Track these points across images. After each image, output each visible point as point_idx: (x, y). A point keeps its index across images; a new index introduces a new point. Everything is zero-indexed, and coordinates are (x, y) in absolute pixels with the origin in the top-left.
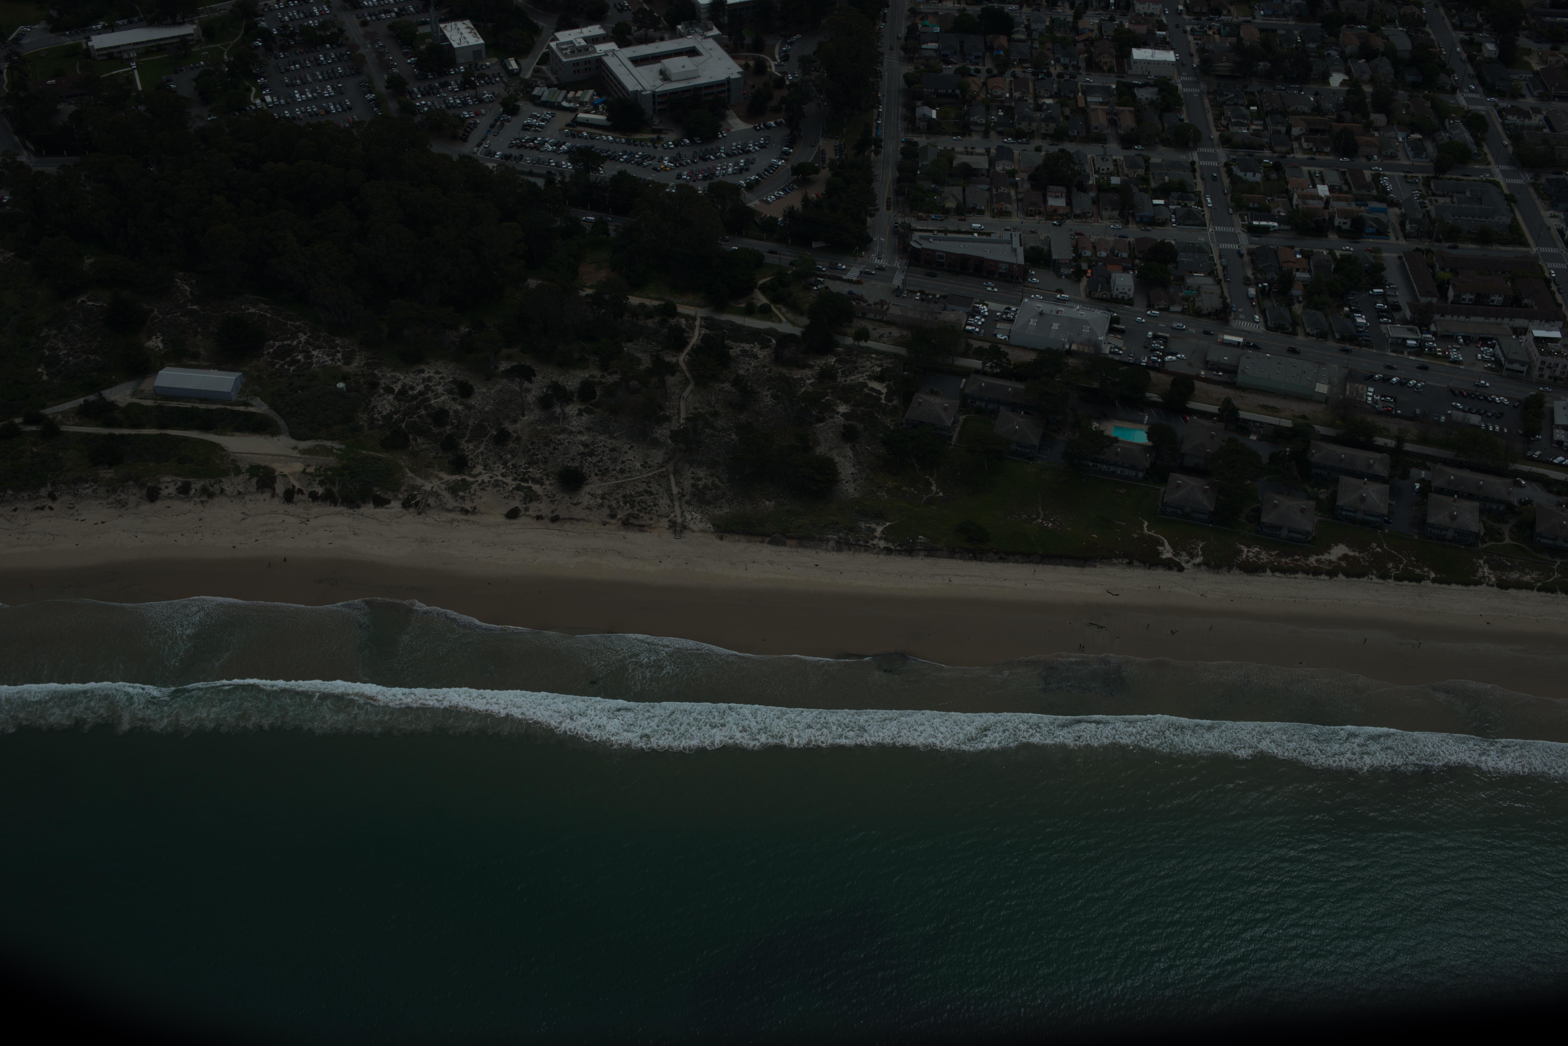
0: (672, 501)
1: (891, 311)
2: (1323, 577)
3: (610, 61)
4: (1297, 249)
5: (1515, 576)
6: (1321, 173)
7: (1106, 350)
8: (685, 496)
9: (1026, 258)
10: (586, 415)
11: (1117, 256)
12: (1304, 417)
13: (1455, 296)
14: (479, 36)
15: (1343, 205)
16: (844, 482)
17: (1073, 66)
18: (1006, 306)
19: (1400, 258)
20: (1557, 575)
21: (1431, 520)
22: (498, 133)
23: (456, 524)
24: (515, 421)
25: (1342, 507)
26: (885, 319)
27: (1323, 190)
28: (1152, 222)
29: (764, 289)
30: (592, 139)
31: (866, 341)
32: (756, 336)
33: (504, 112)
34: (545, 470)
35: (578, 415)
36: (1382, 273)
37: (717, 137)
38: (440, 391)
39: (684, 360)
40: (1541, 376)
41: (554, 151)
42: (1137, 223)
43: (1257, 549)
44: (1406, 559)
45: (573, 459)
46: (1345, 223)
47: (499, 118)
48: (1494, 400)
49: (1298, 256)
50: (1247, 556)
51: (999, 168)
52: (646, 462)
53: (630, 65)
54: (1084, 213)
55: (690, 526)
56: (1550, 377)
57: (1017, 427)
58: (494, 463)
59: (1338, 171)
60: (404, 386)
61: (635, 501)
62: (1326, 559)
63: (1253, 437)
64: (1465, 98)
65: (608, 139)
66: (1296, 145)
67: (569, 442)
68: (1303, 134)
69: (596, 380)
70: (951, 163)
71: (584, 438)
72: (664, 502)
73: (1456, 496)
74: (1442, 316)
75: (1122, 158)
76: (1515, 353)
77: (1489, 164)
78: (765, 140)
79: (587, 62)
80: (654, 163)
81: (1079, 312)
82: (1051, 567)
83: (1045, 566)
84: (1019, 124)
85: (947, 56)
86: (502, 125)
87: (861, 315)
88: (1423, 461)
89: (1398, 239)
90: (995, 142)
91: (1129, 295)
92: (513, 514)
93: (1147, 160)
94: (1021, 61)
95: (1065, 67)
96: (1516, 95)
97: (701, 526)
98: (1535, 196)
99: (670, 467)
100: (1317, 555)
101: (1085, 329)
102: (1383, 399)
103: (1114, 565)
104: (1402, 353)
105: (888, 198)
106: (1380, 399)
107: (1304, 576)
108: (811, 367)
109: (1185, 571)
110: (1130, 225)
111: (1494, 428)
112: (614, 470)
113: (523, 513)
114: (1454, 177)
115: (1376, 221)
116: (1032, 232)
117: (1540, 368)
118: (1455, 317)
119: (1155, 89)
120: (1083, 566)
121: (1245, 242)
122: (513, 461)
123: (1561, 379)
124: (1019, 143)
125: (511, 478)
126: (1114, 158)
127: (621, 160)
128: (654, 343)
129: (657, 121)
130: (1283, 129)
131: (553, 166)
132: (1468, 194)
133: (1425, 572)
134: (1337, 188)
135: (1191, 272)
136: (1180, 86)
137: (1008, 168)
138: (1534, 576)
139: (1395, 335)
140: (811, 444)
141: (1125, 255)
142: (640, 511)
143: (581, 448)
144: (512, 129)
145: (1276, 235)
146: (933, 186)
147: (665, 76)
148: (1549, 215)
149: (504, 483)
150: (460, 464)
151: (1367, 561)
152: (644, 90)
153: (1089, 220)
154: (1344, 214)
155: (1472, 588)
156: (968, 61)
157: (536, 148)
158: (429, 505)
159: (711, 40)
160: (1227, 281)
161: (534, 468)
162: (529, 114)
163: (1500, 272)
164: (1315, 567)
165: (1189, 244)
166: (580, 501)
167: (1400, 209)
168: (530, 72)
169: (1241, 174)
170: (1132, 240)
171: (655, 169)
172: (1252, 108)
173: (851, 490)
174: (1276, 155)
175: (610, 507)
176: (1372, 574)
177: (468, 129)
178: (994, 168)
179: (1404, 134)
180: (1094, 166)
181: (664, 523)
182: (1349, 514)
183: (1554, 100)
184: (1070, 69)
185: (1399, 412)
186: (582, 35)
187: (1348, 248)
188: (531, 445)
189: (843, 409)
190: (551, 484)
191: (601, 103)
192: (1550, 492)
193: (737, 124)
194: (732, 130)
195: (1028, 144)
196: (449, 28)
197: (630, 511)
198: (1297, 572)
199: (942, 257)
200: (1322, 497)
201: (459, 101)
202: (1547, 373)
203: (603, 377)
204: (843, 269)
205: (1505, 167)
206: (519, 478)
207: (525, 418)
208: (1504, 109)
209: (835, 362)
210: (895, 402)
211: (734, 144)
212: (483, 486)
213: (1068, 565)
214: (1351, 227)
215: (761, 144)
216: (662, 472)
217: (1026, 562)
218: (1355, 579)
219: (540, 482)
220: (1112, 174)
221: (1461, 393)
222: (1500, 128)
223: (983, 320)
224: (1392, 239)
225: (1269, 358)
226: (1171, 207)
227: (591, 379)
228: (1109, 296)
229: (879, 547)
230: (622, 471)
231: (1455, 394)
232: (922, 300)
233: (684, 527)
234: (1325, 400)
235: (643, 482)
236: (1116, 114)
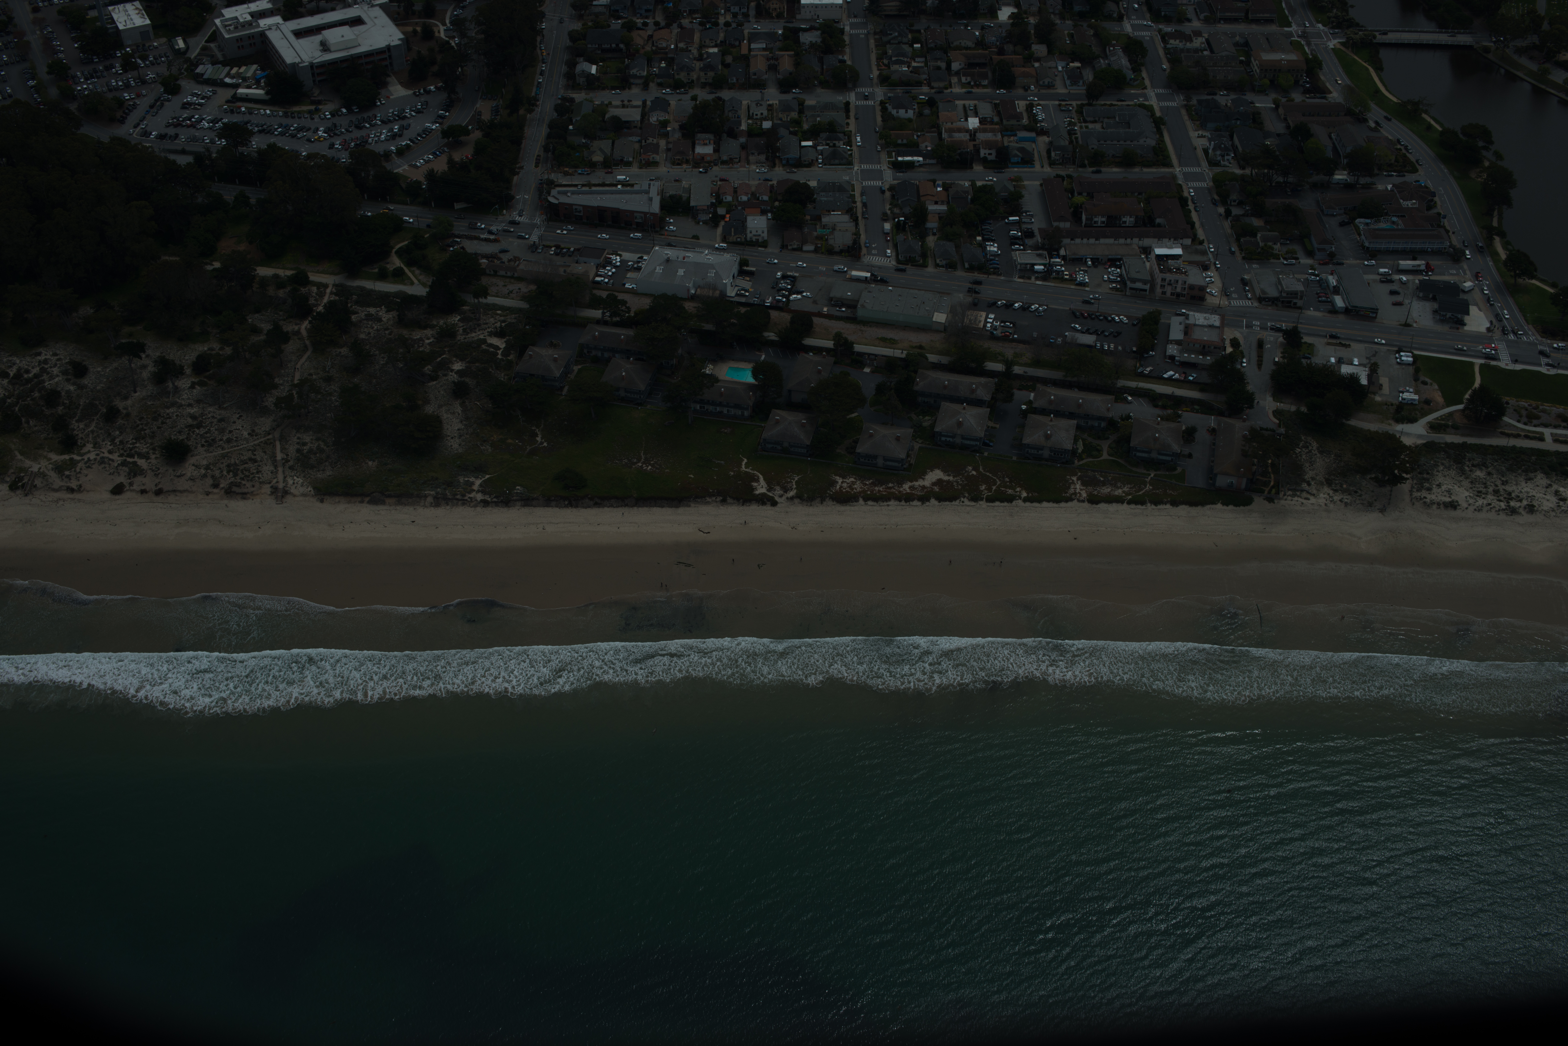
0: (276, 467)
1: (522, 267)
2: (916, 503)
3: (273, 36)
4: (940, 183)
5: (1106, 490)
6: (975, 106)
7: (731, 293)
8: (289, 461)
9: (663, 207)
10: (199, 388)
11: (758, 199)
12: (921, 347)
13: (1087, 219)
14: (146, 17)
15: (989, 136)
16: (449, 438)
17: (743, 14)
18: (639, 255)
19: (1041, 185)
20: (1148, 487)
21: (1027, 440)
22: (157, 113)
23: (61, 503)
24: (126, 398)
25: (941, 433)
26: (516, 275)
27: (973, 123)
28: (799, 164)
29: (399, 253)
30: (251, 113)
31: (486, 298)
32: (384, 299)
33: (166, 92)
34: (152, 444)
35: (190, 388)
36: (1020, 200)
37: (375, 105)
38: (55, 373)
39: (306, 328)
40: (1164, 293)
41: (210, 128)
42: (783, 166)
43: (852, 479)
44: (1000, 480)
45: (180, 432)
46: (990, 154)
47: (160, 98)
48: (1113, 319)
49: (939, 189)
50: (841, 487)
51: (654, 119)
52: (253, 431)
53: (292, 38)
54: (731, 159)
55: (292, 491)
56: (1172, 294)
57: (624, 374)
58: (103, 441)
59: (991, 103)
60: (19, 370)
61: (239, 469)
62: (919, 486)
63: (867, 370)
64: (1132, 25)
65: (266, 113)
66: (954, 80)
67: (177, 416)
68: (962, 69)
69: (214, 352)
70: (604, 117)
71: (192, 411)
72: (267, 469)
73: (1052, 415)
74: (1072, 239)
75: (777, 102)
76: (1138, 272)
77: (1145, 88)
78: (422, 105)
79: (251, 37)
80: (310, 134)
81: (707, 257)
82: (646, 509)
83: (640, 509)
84: (678, 74)
85: (617, 11)
86: (162, 105)
87: (492, 273)
88: (1030, 383)
89: (1042, 167)
90: (654, 92)
91: (763, 237)
92: (118, 490)
93: (801, 104)
94: (692, 12)
95: (735, 15)
96: (1182, 19)
97: (302, 490)
98: (1186, 117)
99: (277, 434)
100: (911, 482)
101: (710, 273)
102: (1002, 324)
103: (708, 503)
104: (1030, 278)
105: (538, 156)
106: (1000, 325)
107: (897, 503)
108: (432, 327)
109: (779, 505)
110: (777, 168)
111: (1109, 347)
112: (221, 440)
113: (128, 488)
114: (1108, 103)
115: (1022, 150)
116: (676, 181)
117: (1161, 286)
118: (1085, 240)
119: (819, 33)
120: (677, 507)
121: (889, 177)
122: (121, 438)
123: (1184, 295)
124: (677, 93)
125: (117, 454)
126: (771, 102)
127: (276, 133)
128: (281, 313)
129: (316, 92)
130: (943, 65)
131: (208, 143)
132: (1117, 119)
133: (1017, 492)
134: (989, 120)
135: (829, 211)
136: (847, 28)
137: (661, 119)
138: (1126, 489)
139: (1023, 261)
140: (420, 402)
141: (766, 198)
142: (242, 479)
143: (190, 420)
144: (172, 108)
145: (922, 169)
146: (584, 141)
147: (325, 47)
148: (1197, 135)
149: (110, 459)
150: (69, 444)
151: (960, 485)
152: (303, 62)
153: (735, 166)
154: (989, 145)
155: (1063, 504)
156: (638, 15)
157: (193, 126)
158: (35, 486)
159: (377, 8)
160: (865, 218)
161: (141, 443)
162: (191, 92)
163: (1136, 194)
164: (907, 493)
165: (829, 183)
166: (184, 472)
167: (1048, 137)
168: (198, 51)
169: (894, 112)
170: (775, 182)
171: (309, 140)
172: (915, 46)
173: (456, 446)
174: (933, 91)
175: (213, 476)
176: (964, 497)
177: (127, 111)
178: (649, 120)
179: (1063, 64)
180: (749, 111)
181: (267, 489)
182: (948, 439)
183: (1219, 22)
184: (740, 17)
185: (1016, 336)
186: (249, 11)
187: (992, 178)
188: (140, 421)
189: (458, 366)
190: (156, 458)
191: (263, 77)
192: (1156, 406)
193: (398, 91)
194: (391, 97)
195: (687, 93)
196: (117, 10)
197: (233, 480)
198: (889, 500)
199: (578, 211)
200: (925, 424)
201: (120, 84)
202: (1169, 290)
203: (221, 349)
204: (482, 229)
205: (1161, 91)
206: (125, 454)
207: (137, 394)
208: (1166, 34)
209: (458, 321)
210: (511, 357)
211: (391, 111)
212: (89, 464)
213: (662, 507)
214: (996, 157)
215: (419, 109)
216: (268, 439)
217: (622, 506)
218: (947, 503)
219: (146, 457)
220: (766, 119)
221: (1082, 315)
222: (1161, 53)
223: (614, 270)
224: (1037, 166)
225: (891, 291)
226: (819, 148)
227: (209, 352)
228: (743, 240)
229: (476, 500)
230: (229, 441)
231: (1075, 316)
232: (556, 254)
233: (286, 492)
234: (944, 329)
235: (249, 450)
236: (777, 59)
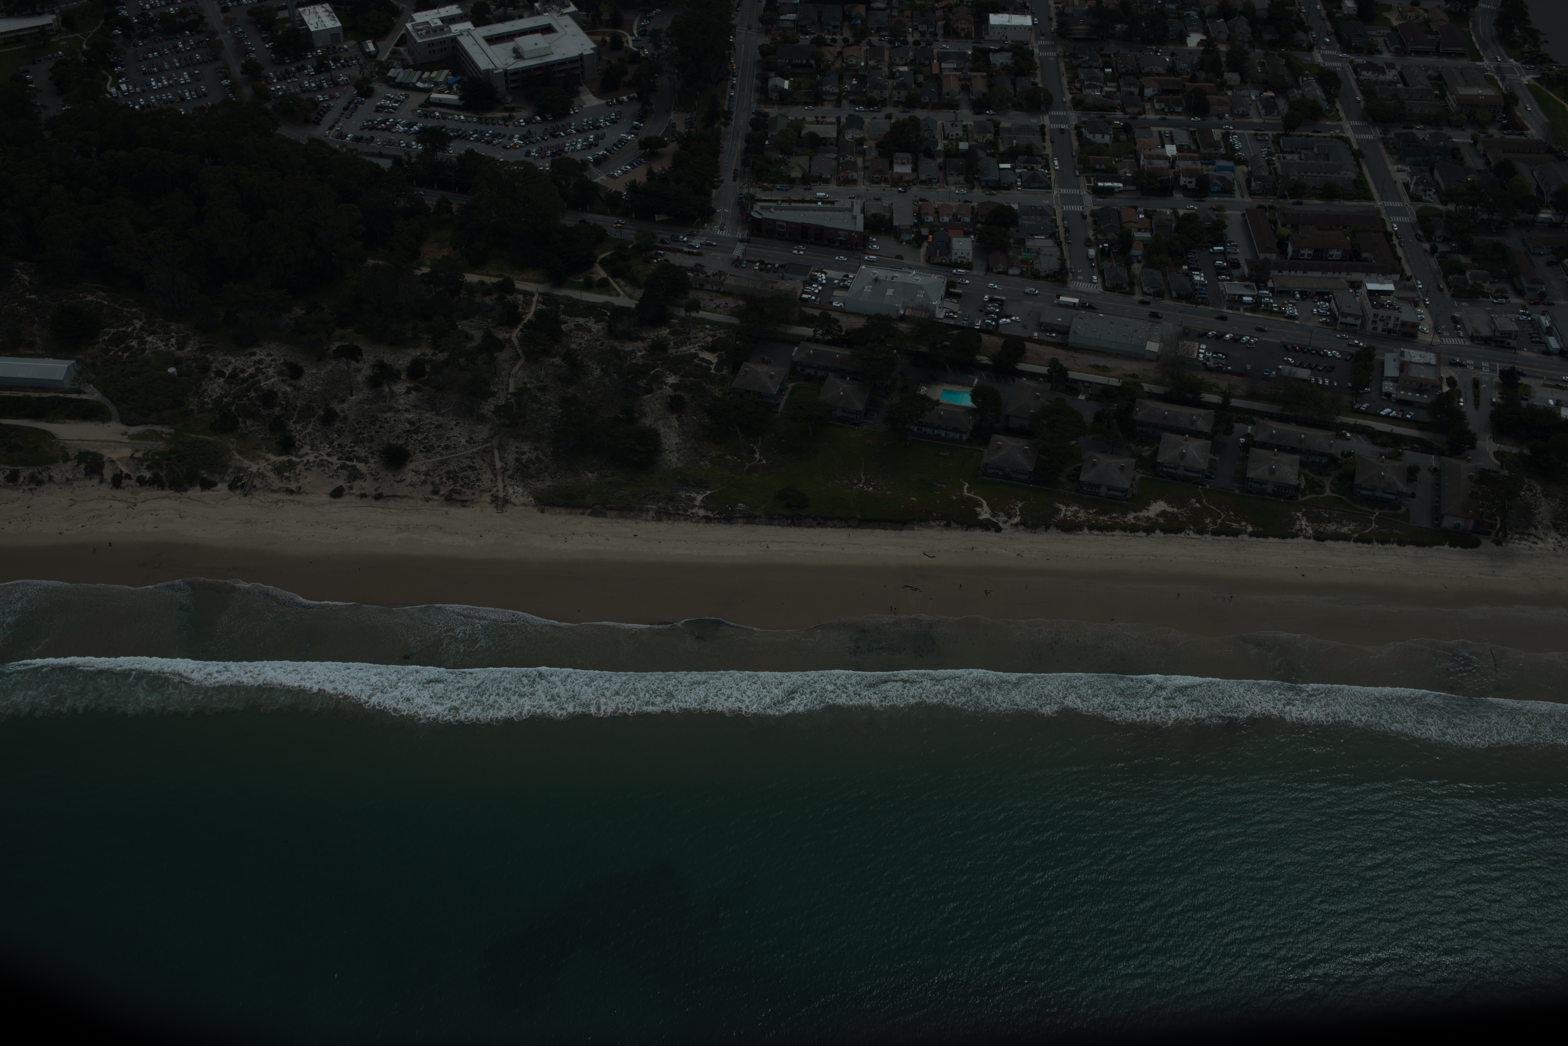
0: (495, 475)
1: (727, 282)
2: (1141, 534)
3: (465, 41)
4: (1141, 209)
5: (1332, 527)
6: (1171, 133)
7: (940, 314)
8: (508, 470)
9: (866, 226)
10: (414, 393)
11: (960, 220)
12: (1134, 376)
13: (1293, 252)
14: (336, 19)
15: (1189, 164)
16: (667, 452)
17: (931, 33)
18: (845, 274)
19: (1243, 215)
20: (1374, 526)
21: (1251, 474)
22: (351, 115)
23: (281, 504)
24: (343, 401)
25: (1163, 463)
26: (722, 289)
27: (1171, 150)
28: (998, 186)
29: (604, 264)
30: (444, 118)
31: (697, 312)
32: (592, 310)
33: (359, 94)
34: (370, 448)
35: (406, 393)
36: (1224, 230)
37: (568, 113)
38: (270, 373)
39: (517, 336)
40: (1375, 329)
41: (405, 132)
42: (982, 188)
43: (1076, 508)
44: (1224, 514)
45: (398, 437)
46: (1190, 182)
47: (353, 100)
48: (1326, 354)
49: (1141, 216)
50: (1065, 515)
51: (848, 137)
52: (471, 438)
53: (484, 44)
54: (929, 179)
55: (512, 500)
56: (1383, 330)
57: (842, 393)
58: (321, 443)
59: (1187, 130)
60: (235, 369)
61: (458, 476)
62: (1144, 516)
63: (1082, 397)
64: (1322, 56)
65: (460, 118)
66: (1148, 106)
67: (395, 420)
68: (1156, 95)
69: (427, 358)
70: (800, 133)
71: (410, 416)
72: (487, 477)
73: (1276, 450)
74: (1280, 271)
75: (972, 124)
76: (1349, 307)
77: (1340, 120)
78: (616, 115)
79: (442, 42)
80: (504, 141)
81: (914, 277)
82: (869, 530)
83: (863, 530)
84: (871, 92)
85: (805, 26)
86: (356, 108)
87: (698, 286)
88: (1249, 416)
89: (1243, 197)
90: (847, 110)
91: (968, 260)
92: (337, 493)
93: (996, 125)
94: (879, 30)
95: (923, 34)
96: (1373, 50)
97: (522, 499)
98: (1384, 151)
99: (495, 442)
100: (1136, 512)
101: (919, 294)
102: (1215, 355)
103: (931, 527)
104: (1238, 309)
105: (735, 170)
106: (1212, 356)
107: (1122, 533)
108: (643, 339)
109: (1003, 531)
110: (976, 190)
111: (1324, 382)
112: (439, 446)
113: (347, 491)
114: (1304, 134)
115: (1222, 179)
116: (876, 199)
117: (1373, 321)
118: (1293, 273)
119: (1010, 54)
120: (901, 529)
121: (1089, 203)
122: (339, 441)
123: (1395, 332)
124: (871, 111)
125: (336, 457)
126: (965, 123)
127: (471, 139)
128: (489, 320)
129: (509, 99)
130: (1136, 91)
131: (404, 147)
132: (1316, 150)
133: (1242, 526)
134: (1186, 147)
135: (1032, 235)
136: (1036, 51)
137: (857, 136)
138: (1352, 527)
139: (1231, 292)
140: (636, 415)
141: (967, 220)
142: (463, 486)
143: (407, 426)
144: (365, 111)
145: (1121, 196)
146: (781, 156)
147: (518, 54)
148: (1396, 169)
149: (329, 462)
150: (287, 445)
151: (1185, 517)
152: (497, 68)
153: (934, 186)
154: (1189, 173)
155: (1289, 540)
156: (826, 31)
157: (388, 129)
158: (255, 487)
159: (567, 17)
160: (1069, 243)
161: (359, 447)
162: (384, 95)
163: (1341, 227)
164: (1132, 524)
165: (1031, 206)
166: (404, 478)
167: (1247, 167)
168: (388, 54)
169: (1090, 136)
170: (975, 204)
171: (505, 147)
172: (1106, 70)
173: (674, 460)
174: (1127, 116)
175: (433, 483)
176: (1190, 529)
177: (321, 113)
178: (844, 137)
179: (1257, 93)
180: (944, 132)
181: (487, 497)
182: (1170, 470)
183: (1410, 55)
184: (928, 36)
185: (1229, 368)
186: (439, 16)
187: (1193, 207)
188: (358, 424)
189: (671, 380)
190: (375, 462)
191: (455, 83)
192: (1375, 443)
193: (590, 100)
194: (584, 106)
195: (880, 111)
196: (307, 12)
197: (453, 487)
198: (1114, 530)
199: (782, 227)
200: (1145, 454)
201: (313, 85)
202: (1380, 326)
203: (434, 354)
204: (684, 242)
205: (1356, 123)
206: (344, 457)
207: (353, 397)
208: (1358, 65)
209: (668, 334)
210: (724, 372)
211: (585, 120)
212: (308, 466)
213: (886, 529)
214: (1196, 185)
215: (613, 119)
216: (486, 447)
217: (845, 527)
218: (1173, 535)
219: (364, 460)
220: (961, 140)
221: (1294, 348)
222: (1354, 84)
223: (820, 288)
224: (1238, 197)
225: (1102, 318)
226: (1018, 171)
227: (422, 357)
228: (948, 261)
229: (699, 516)
230: (447, 447)
231: (1287, 349)
232: (761, 270)
233: (506, 502)
234: (1157, 358)
235: (468, 457)
236: (969, 80)
